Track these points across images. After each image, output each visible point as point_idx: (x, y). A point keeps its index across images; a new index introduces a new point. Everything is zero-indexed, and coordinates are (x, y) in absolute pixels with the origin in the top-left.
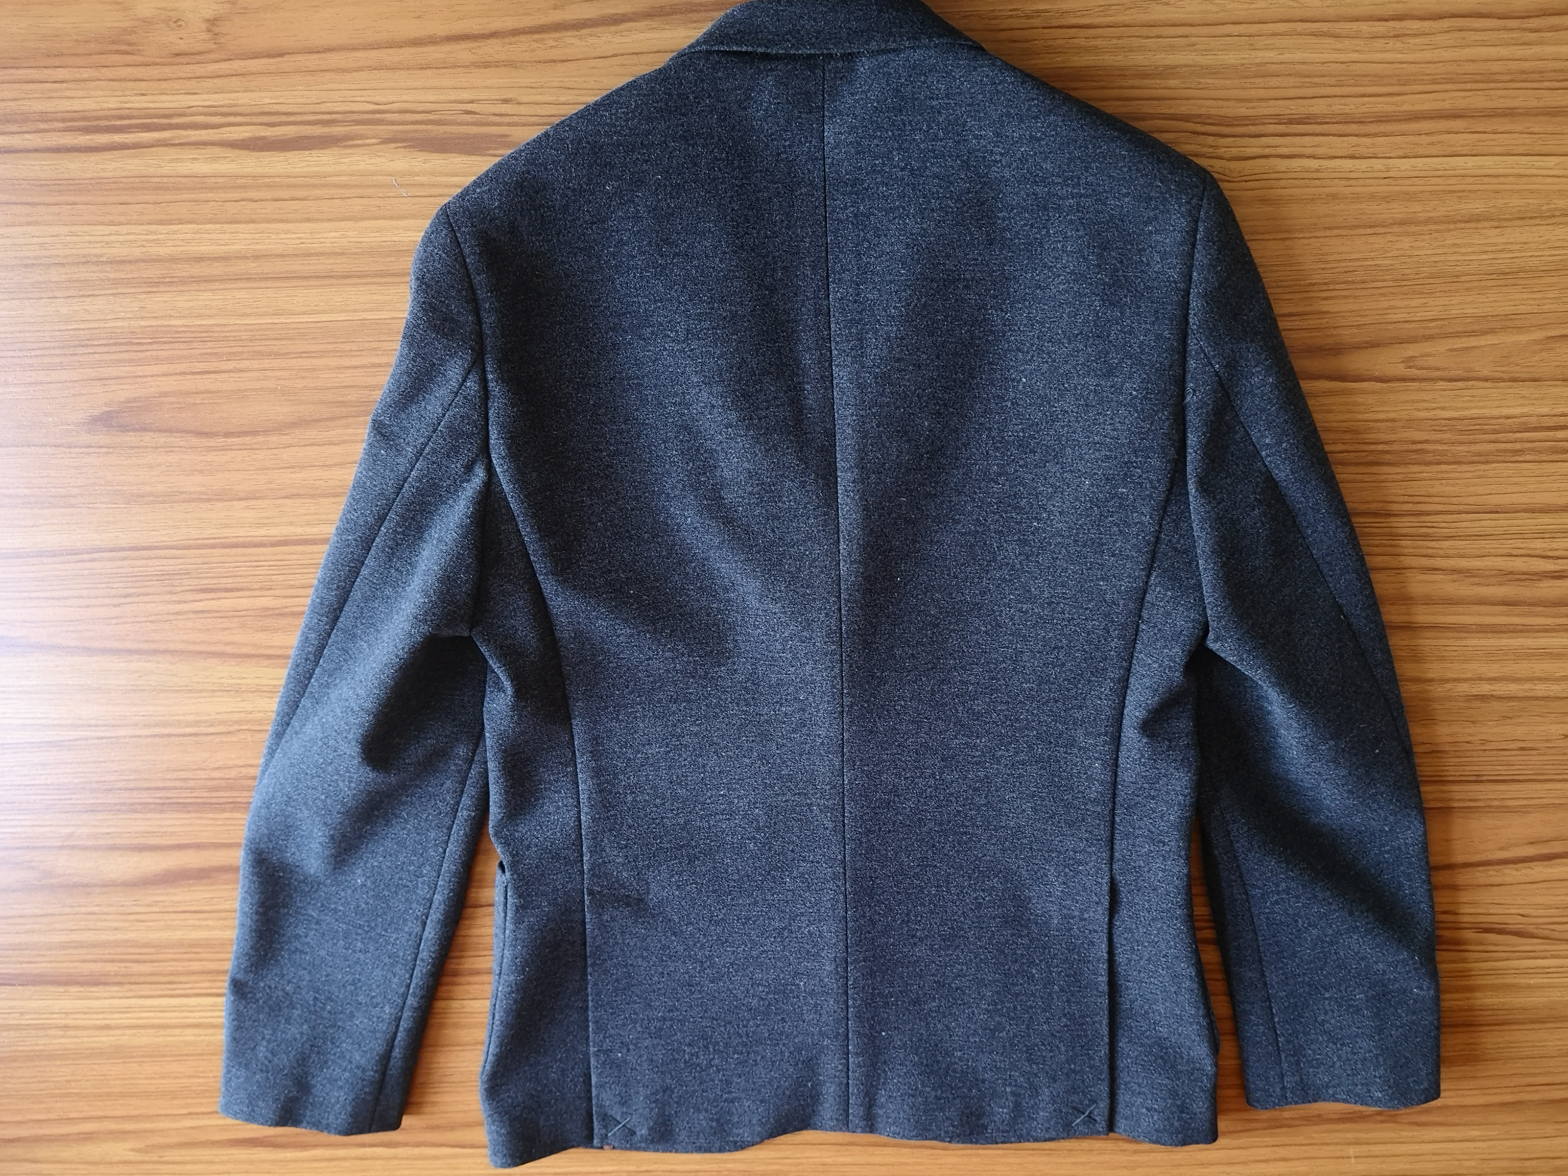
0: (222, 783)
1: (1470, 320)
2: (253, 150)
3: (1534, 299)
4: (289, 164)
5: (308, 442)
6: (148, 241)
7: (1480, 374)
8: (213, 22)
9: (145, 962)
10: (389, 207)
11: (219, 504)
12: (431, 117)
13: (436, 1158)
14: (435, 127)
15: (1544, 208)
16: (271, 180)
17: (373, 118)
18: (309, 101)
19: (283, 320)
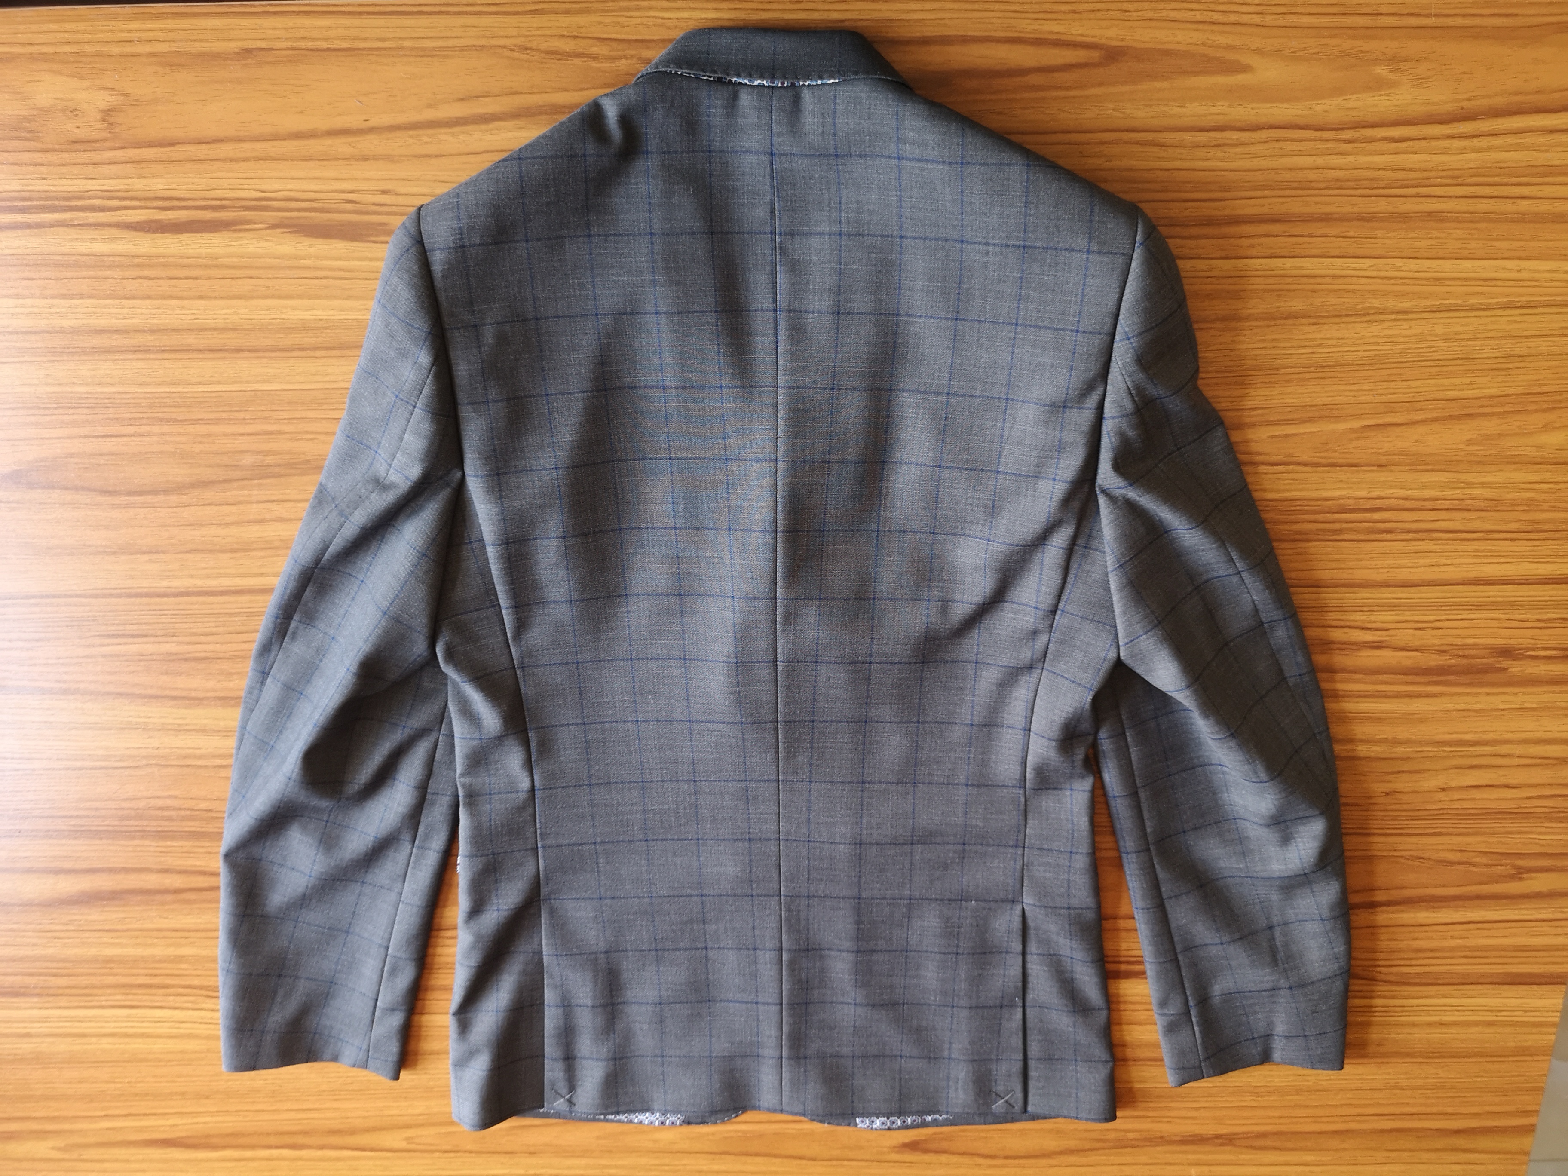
0: (132, 813)
1: (1289, 409)
2: (148, 231)
3: (1351, 391)
4: (183, 246)
5: (207, 502)
6: (51, 313)
7: (1300, 459)
8: (107, 114)
9: (62, 976)
10: (277, 287)
11: (123, 557)
12: (314, 205)
13: (338, 1159)
14: (318, 214)
15: (1359, 307)
16: (166, 260)
17: (260, 205)
18: (199, 188)
19: (180, 389)
